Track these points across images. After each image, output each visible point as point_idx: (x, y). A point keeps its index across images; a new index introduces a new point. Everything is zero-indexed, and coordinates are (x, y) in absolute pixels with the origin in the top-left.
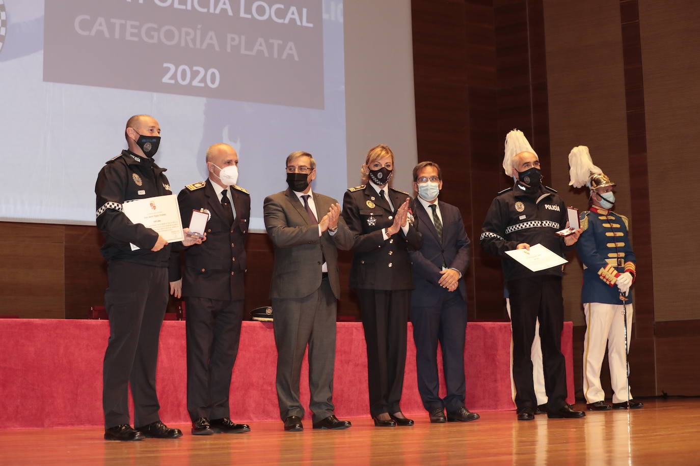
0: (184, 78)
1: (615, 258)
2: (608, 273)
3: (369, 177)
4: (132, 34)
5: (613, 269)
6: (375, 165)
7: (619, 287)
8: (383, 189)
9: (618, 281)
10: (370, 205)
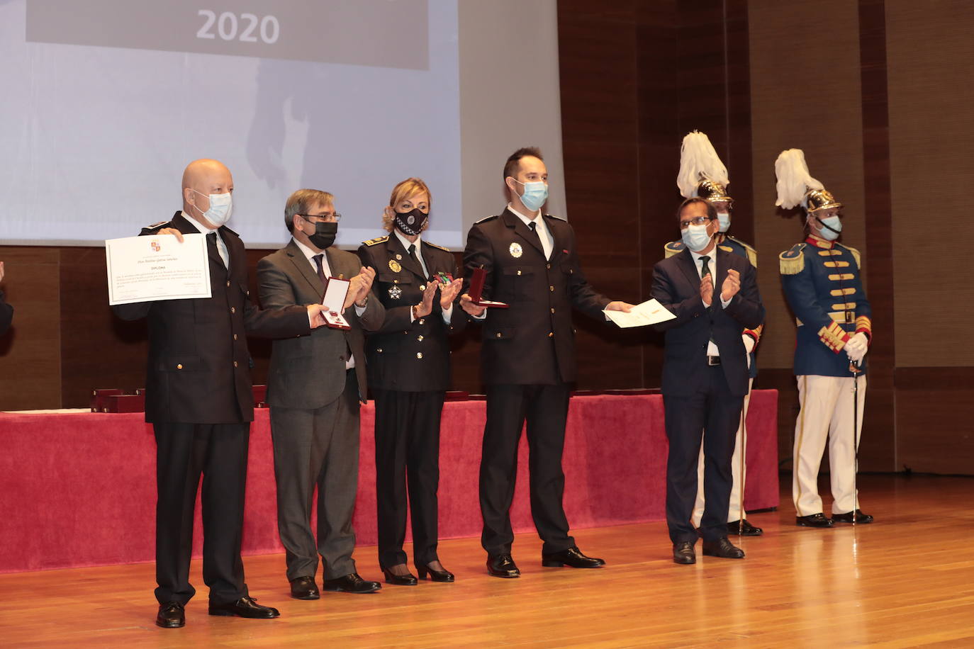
1: (842, 311)
2: (832, 334)
3: (395, 225)
5: (839, 329)
6: (404, 206)
7: (848, 354)
8: (414, 244)
9: (847, 345)
10: (395, 267)
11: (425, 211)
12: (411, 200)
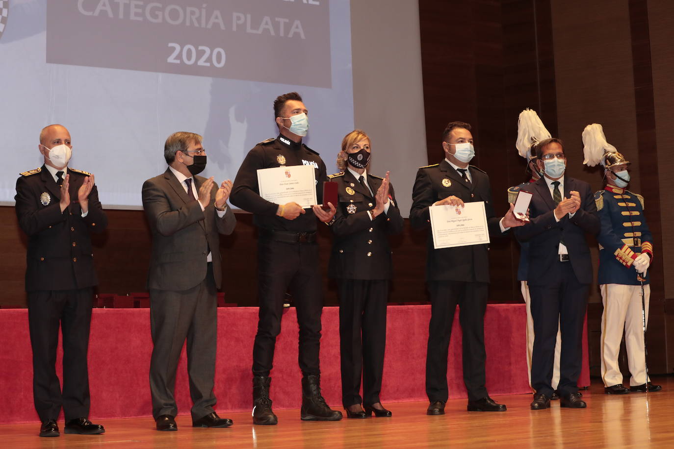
0: (189, 58)
1: (632, 237)
2: (624, 253)
4: (136, 14)
5: (629, 250)
6: (354, 148)
7: (636, 268)
8: (363, 175)
9: (635, 262)
10: (350, 191)
11: (368, 151)
12: (359, 143)
